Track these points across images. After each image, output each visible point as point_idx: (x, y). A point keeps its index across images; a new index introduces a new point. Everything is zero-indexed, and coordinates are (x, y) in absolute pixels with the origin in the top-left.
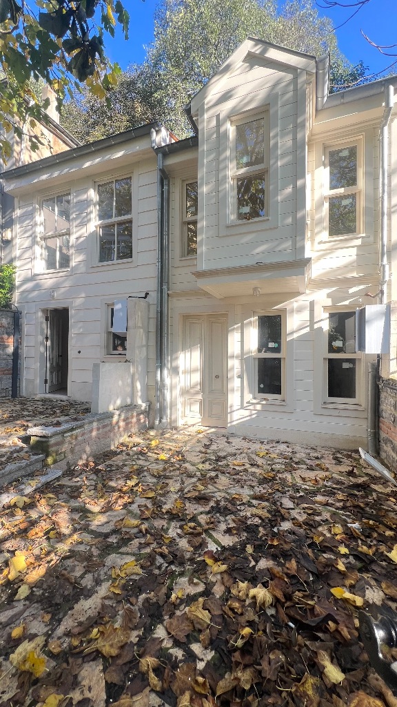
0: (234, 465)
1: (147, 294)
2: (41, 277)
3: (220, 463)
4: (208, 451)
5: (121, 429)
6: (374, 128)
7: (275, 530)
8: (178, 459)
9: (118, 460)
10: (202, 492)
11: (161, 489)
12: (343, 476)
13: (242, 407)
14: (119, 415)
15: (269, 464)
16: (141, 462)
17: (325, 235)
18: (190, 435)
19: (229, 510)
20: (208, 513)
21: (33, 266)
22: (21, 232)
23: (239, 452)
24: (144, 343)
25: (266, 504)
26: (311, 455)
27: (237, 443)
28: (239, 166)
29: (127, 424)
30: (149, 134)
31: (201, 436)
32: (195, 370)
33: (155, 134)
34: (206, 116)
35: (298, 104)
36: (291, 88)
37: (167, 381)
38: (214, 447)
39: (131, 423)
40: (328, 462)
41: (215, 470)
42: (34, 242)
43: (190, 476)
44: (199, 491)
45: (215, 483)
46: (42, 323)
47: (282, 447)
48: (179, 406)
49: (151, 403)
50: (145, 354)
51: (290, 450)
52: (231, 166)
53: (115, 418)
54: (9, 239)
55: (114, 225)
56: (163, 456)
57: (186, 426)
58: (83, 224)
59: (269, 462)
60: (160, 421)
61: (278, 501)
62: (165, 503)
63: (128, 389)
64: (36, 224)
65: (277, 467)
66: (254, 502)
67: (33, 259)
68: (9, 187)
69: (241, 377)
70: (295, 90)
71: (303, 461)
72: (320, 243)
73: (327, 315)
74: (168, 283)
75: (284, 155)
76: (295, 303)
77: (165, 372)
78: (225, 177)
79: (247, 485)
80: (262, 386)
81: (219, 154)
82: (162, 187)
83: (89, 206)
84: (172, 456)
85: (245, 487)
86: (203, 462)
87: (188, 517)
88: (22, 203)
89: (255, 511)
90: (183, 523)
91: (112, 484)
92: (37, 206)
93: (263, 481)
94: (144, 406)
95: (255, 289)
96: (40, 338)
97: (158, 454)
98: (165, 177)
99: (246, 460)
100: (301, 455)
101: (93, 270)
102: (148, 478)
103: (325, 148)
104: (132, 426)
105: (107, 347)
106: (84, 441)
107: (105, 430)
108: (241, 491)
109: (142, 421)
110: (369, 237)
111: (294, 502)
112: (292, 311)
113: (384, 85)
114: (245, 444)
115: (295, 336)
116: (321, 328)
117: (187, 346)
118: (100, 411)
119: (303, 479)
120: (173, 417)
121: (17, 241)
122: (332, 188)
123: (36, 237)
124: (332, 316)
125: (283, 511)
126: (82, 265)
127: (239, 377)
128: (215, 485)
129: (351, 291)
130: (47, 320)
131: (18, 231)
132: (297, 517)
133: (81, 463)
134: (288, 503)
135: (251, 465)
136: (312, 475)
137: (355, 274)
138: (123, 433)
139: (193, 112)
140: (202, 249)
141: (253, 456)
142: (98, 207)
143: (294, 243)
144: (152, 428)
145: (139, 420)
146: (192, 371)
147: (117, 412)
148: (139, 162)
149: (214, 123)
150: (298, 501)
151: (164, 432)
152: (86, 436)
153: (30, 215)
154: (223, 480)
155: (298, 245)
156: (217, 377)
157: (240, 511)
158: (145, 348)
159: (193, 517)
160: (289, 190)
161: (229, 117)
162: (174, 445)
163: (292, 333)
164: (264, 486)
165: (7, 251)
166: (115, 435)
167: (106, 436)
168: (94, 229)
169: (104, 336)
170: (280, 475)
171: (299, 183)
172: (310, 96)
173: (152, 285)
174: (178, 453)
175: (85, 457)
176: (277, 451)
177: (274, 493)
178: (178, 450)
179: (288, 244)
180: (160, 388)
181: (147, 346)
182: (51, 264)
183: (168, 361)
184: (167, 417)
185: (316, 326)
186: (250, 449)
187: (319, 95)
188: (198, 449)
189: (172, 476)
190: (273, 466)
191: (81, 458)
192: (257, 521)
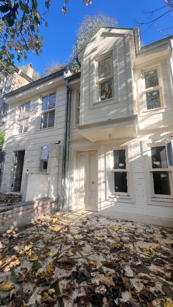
0: (97, 236)
1: (59, 142)
2: (15, 137)
3: (89, 235)
4: (84, 226)
5: (39, 211)
6: (165, 60)
7: (116, 302)
8: (64, 231)
9: (29, 230)
10: (71, 257)
11: (44, 254)
12: (169, 248)
13: (106, 200)
14: (39, 203)
15: (119, 237)
16: (41, 233)
17: (145, 109)
18: (77, 215)
19: (85, 276)
20: (68, 278)
21: (13, 132)
22: (10, 118)
23: (102, 227)
24: (57, 165)
25: (112, 271)
26: (147, 230)
27: (103, 221)
28: (100, 78)
29: (43, 208)
30: (62, 74)
31: (84, 216)
32: (82, 180)
33: (65, 74)
34: (84, 60)
35: (126, 48)
36: (123, 42)
37: (67, 185)
38: (88, 224)
39: (46, 207)
40: (158, 236)
41: (84, 239)
42: (15, 122)
43: (67, 244)
44: (69, 257)
45: (82, 250)
46: (13, 157)
47: (129, 225)
48: (73, 199)
49: (59, 197)
50: (57, 170)
51: (133, 227)
52: (95, 79)
53: (36, 205)
54: (5, 121)
55: (47, 113)
56: (57, 228)
57: (77, 210)
58: (35, 113)
59: (120, 235)
60: (63, 207)
61: (122, 269)
62: (41, 267)
63: (46, 189)
64: (16, 115)
65: (125, 239)
66: (105, 269)
67: (12, 129)
68: (7, 100)
69: (105, 182)
70: (124, 43)
71: (142, 235)
72: (143, 112)
73: (149, 148)
74: (69, 136)
75: (120, 70)
76: (132, 143)
77: (66, 180)
78: (93, 83)
79: (102, 253)
80: (117, 188)
81: (90, 74)
82: (68, 95)
83: (37, 106)
84: (62, 229)
85: (101, 254)
86: (79, 234)
87: (52, 282)
88: (11, 107)
89: (103, 278)
90: (46, 288)
91: (16, 248)
92: (17, 108)
93: (114, 250)
94: (54, 198)
95: (110, 135)
96: (12, 164)
97: (54, 227)
98: (70, 91)
99: (106, 233)
100: (140, 231)
101: (37, 132)
102: (40, 244)
103: (142, 71)
104: (46, 210)
105: (40, 168)
106: (12, 218)
107: (27, 211)
108: (97, 257)
109: (53, 207)
110: (169, 108)
111: (134, 271)
112: (131, 147)
113: (168, 39)
114: (108, 222)
115: (133, 160)
116: (147, 155)
117: (78, 167)
118: (26, 201)
119: (141, 249)
120: (70, 205)
121: (8, 122)
122: (147, 87)
123: (15, 120)
124: (152, 149)
125: (124, 279)
126: (33, 131)
127: (104, 182)
128: (81, 252)
129: (162, 135)
130: (16, 156)
131: (9, 118)
132: (135, 286)
133: (9, 232)
134: (129, 272)
135: (108, 236)
136: (146, 246)
137: (163, 126)
138: (40, 213)
139: (79, 59)
140: (82, 116)
141: (110, 230)
142: (41, 106)
143: (128, 109)
144: (58, 210)
145: (51, 206)
146: (80, 180)
147: (37, 201)
148: (59, 86)
149: (88, 62)
150: (137, 269)
151: (64, 213)
152: (14, 215)
153: (14, 111)
154: (88, 248)
155: (130, 110)
156: (93, 183)
157: (92, 277)
158: (57, 168)
159: (56, 282)
160: (124, 84)
161: (94, 58)
162: (66, 221)
163: (131, 158)
164: (114, 254)
165: (3, 127)
166: (35, 215)
167: (28, 215)
168: (39, 115)
169: (39, 162)
170: (125, 245)
171: (129, 81)
172: (131, 46)
173: (62, 138)
174: (67, 226)
175: (12, 228)
176: (126, 227)
177: (120, 260)
178: (66, 224)
179: (125, 109)
180: (63, 188)
181: (59, 166)
182: (20, 131)
183: (68, 174)
184: (66, 205)
185: (144, 154)
186: (109, 225)
187: (137, 47)
188: (78, 225)
189: (55, 243)
190: (122, 238)
191: (9, 229)
192: (103, 289)
